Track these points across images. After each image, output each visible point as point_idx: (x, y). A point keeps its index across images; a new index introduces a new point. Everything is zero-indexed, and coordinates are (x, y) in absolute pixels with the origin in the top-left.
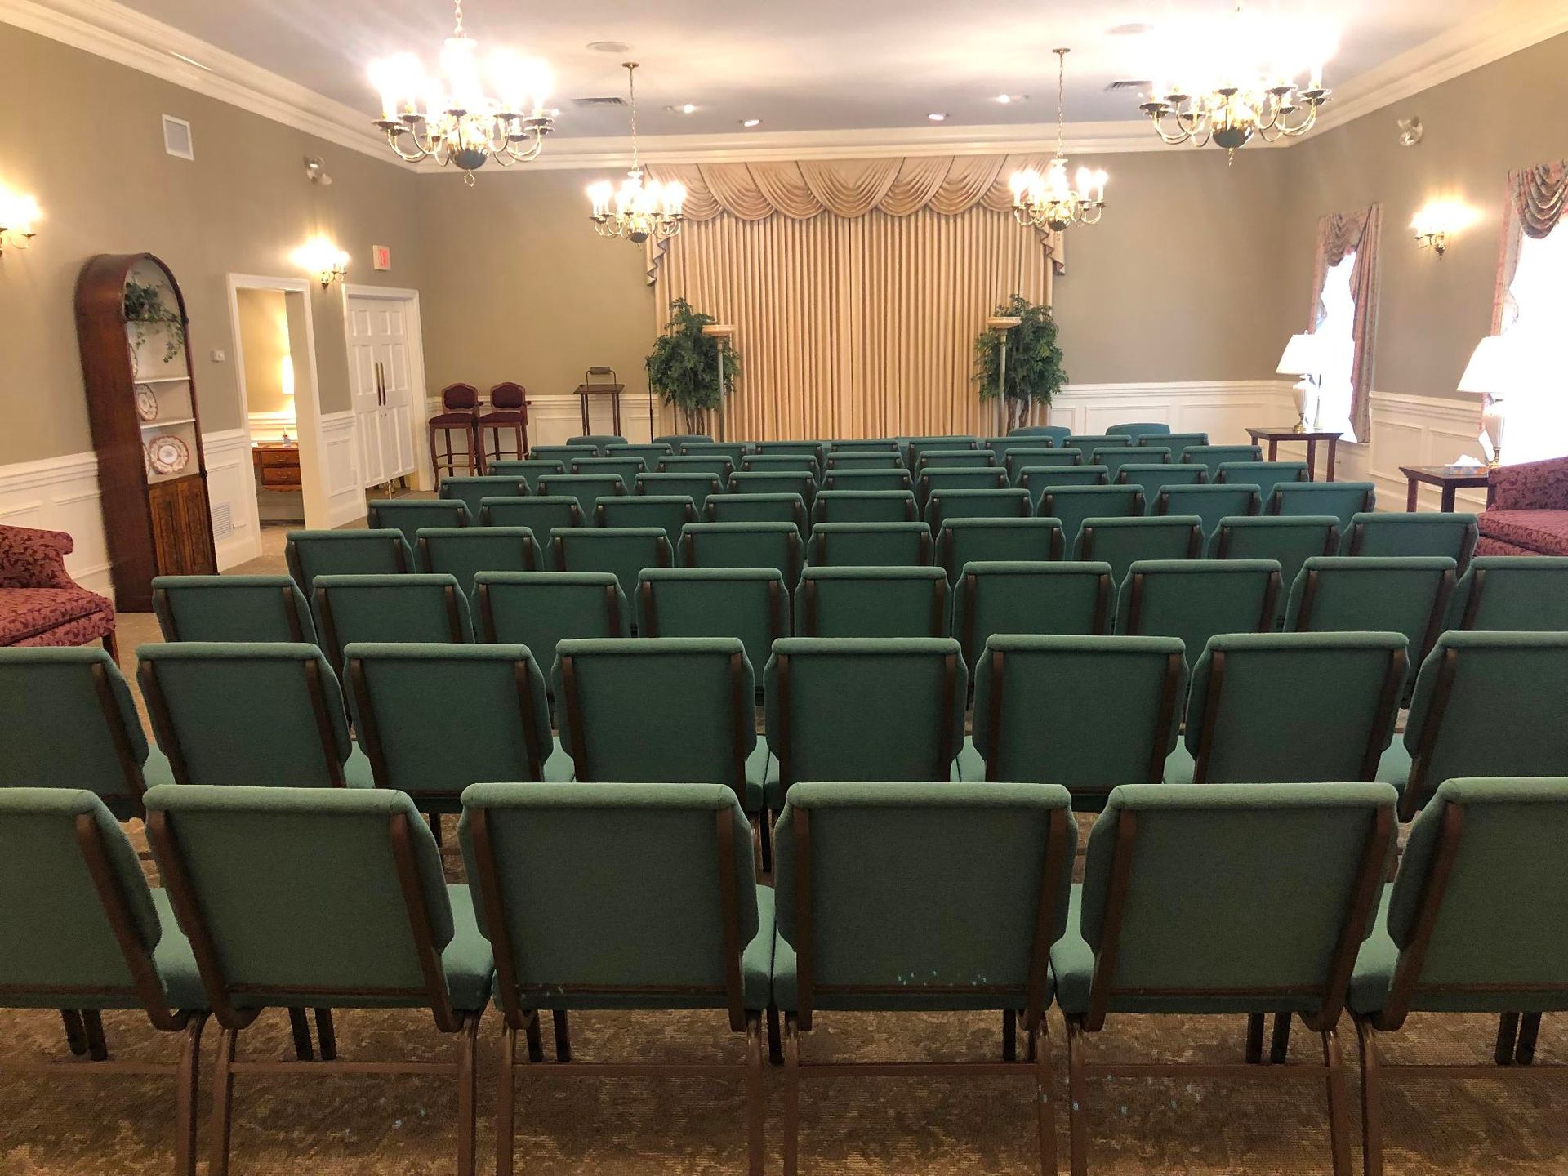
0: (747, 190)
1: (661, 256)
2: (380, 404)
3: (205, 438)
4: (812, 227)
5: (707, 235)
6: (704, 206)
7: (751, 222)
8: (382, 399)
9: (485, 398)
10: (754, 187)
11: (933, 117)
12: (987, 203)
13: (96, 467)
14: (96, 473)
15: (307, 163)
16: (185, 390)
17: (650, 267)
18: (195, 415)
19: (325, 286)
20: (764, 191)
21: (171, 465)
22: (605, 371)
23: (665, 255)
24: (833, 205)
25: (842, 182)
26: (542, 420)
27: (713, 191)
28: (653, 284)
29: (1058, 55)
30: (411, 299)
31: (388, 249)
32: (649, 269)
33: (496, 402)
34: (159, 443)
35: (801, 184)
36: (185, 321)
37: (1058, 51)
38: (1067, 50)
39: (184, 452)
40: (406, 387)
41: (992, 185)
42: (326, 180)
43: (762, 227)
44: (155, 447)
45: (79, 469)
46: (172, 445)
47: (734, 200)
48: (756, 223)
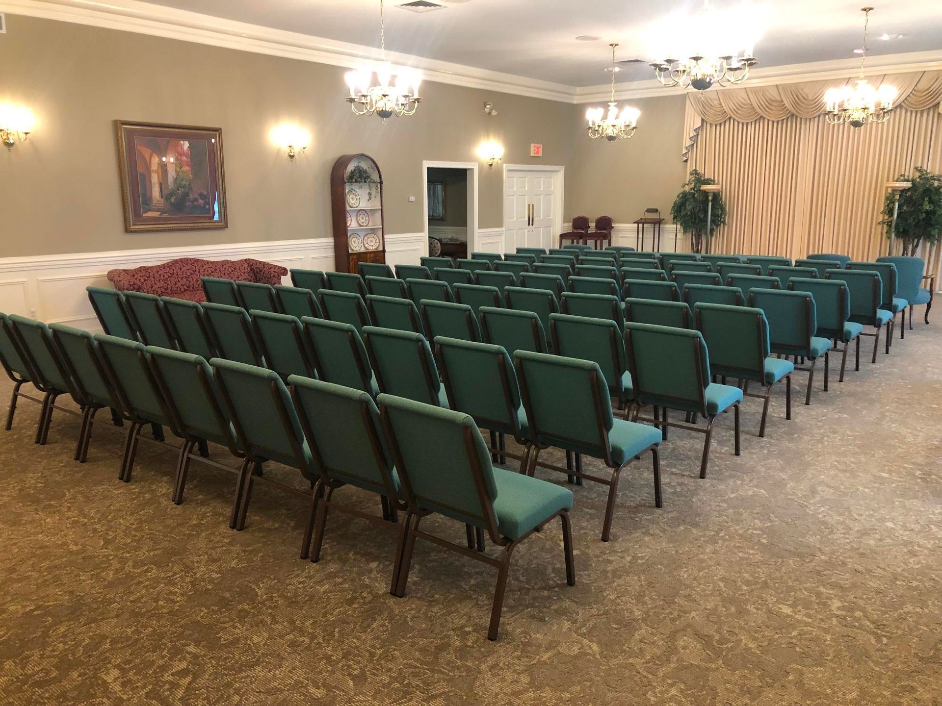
0: (744, 104)
1: (693, 145)
2: (529, 225)
3: (386, 236)
4: (784, 125)
5: (720, 130)
6: (719, 115)
7: (747, 123)
8: (531, 221)
9: (592, 225)
10: (749, 102)
11: (856, 51)
12: (907, 105)
13: (333, 244)
14: (333, 247)
15: (485, 105)
16: (379, 214)
17: (684, 151)
18: (382, 225)
19: (491, 165)
20: (755, 105)
21: (372, 246)
22: (656, 211)
23: (695, 145)
24: (796, 111)
25: (804, 96)
26: (622, 237)
27: (723, 105)
28: (686, 161)
29: (865, 12)
30: (560, 171)
31: (541, 146)
32: (684, 153)
33: (597, 227)
34: (368, 236)
35: (779, 98)
36: (381, 183)
37: (865, 10)
38: (871, 9)
39: (378, 241)
40: (552, 217)
41: (911, 93)
42: (494, 113)
43: (753, 126)
44: (366, 238)
45: (324, 244)
46: (373, 237)
47: (735, 111)
48: (750, 124)
